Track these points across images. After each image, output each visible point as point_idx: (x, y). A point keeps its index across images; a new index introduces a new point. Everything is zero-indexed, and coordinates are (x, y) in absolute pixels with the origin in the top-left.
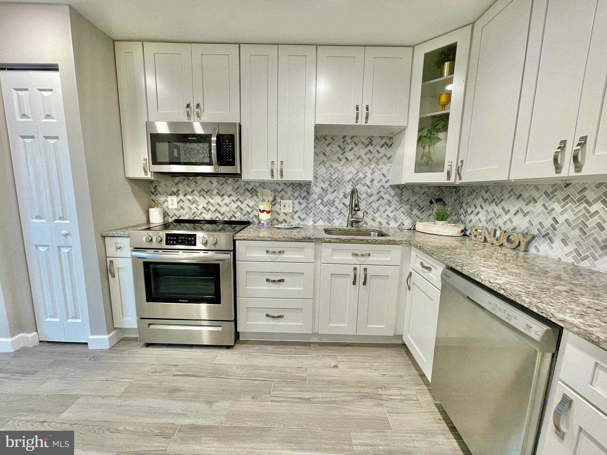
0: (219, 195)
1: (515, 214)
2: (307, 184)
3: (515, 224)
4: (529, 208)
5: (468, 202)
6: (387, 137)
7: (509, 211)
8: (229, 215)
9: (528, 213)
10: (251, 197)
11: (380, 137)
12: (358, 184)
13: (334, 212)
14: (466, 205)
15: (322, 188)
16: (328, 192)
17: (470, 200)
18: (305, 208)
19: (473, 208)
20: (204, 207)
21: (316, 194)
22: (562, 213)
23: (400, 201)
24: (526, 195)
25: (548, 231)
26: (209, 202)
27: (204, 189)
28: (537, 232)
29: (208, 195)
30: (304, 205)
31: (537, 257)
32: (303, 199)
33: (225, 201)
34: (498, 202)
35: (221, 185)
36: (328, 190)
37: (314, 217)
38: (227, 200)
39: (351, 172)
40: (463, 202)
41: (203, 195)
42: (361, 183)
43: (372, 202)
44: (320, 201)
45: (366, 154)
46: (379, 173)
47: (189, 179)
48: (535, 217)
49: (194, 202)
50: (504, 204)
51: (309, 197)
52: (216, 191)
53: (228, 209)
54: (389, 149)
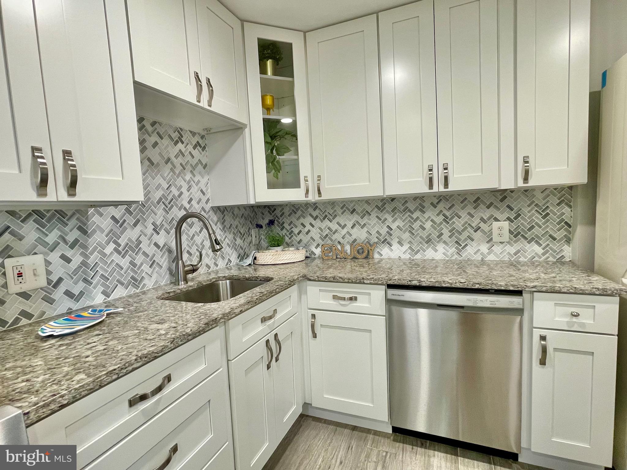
1: (352, 227)
2: (78, 211)
3: (354, 237)
4: (365, 220)
5: (291, 222)
6: (199, 134)
7: (345, 225)
9: (365, 225)
11: (191, 132)
12: (172, 206)
13: (142, 264)
14: (289, 225)
15: (113, 218)
16: (125, 225)
17: (293, 219)
18: (79, 267)
19: (300, 228)
21: (102, 231)
22: (394, 221)
23: (224, 228)
24: (359, 209)
25: (386, 237)
28: (376, 240)
30: (77, 260)
31: (382, 260)
32: (72, 247)
34: (331, 218)
36: (125, 221)
37: (103, 285)
39: (159, 186)
40: (283, 223)
42: (177, 206)
43: (194, 235)
44: (112, 246)
45: (176, 157)
46: (196, 188)
48: (373, 227)
50: (337, 219)
51: (87, 241)
54: (203, 153)
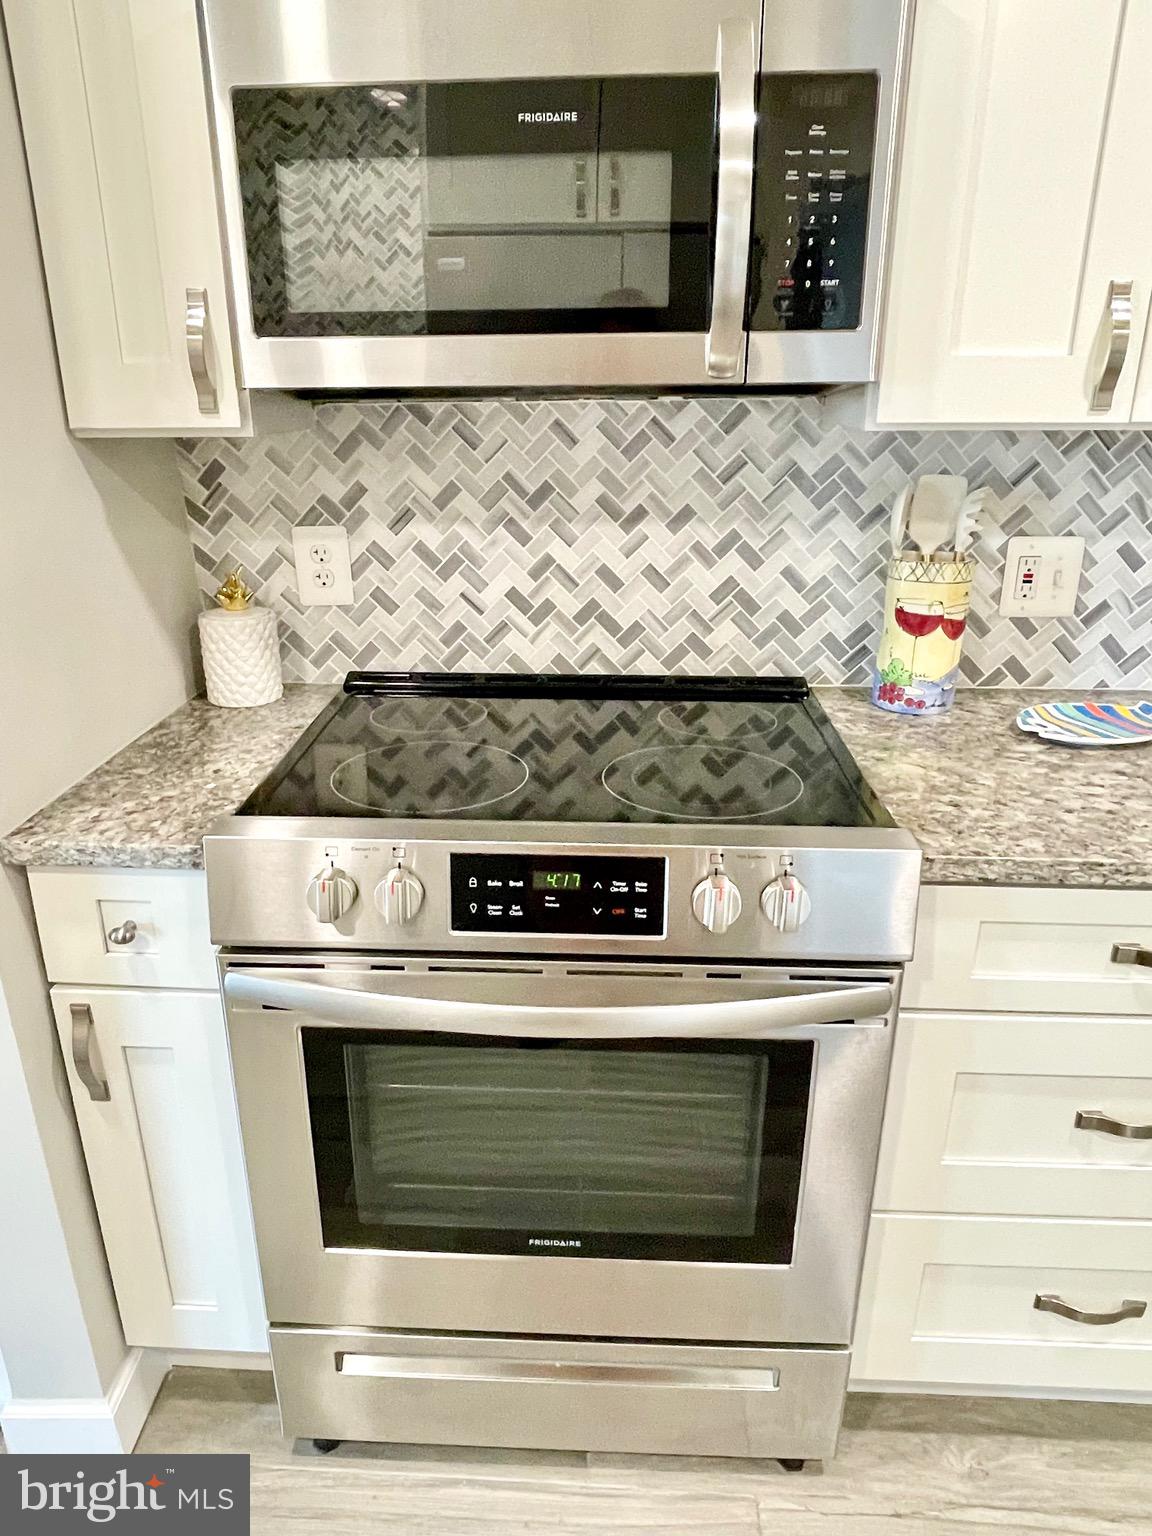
0: (614, 514)
8: (667, 642)
10: (817, 526)
20: (513, 595)
26: (548, 561)
27: (521, 478)
29: (540, 520)
33: (645, 555)
35: (630, 451)
38: (660, 544)
41: (511, 520)
47: (425, 418)
49: (455, 562)
52: (595, 489)
53: (660, 602)
